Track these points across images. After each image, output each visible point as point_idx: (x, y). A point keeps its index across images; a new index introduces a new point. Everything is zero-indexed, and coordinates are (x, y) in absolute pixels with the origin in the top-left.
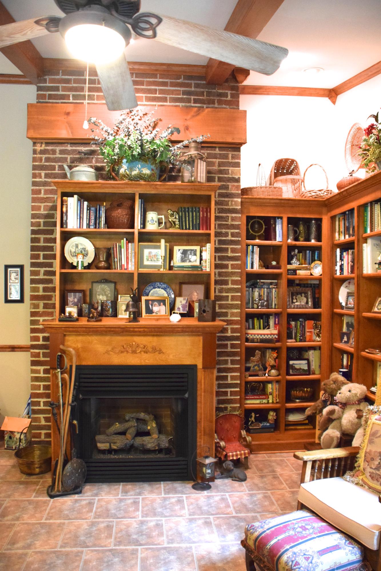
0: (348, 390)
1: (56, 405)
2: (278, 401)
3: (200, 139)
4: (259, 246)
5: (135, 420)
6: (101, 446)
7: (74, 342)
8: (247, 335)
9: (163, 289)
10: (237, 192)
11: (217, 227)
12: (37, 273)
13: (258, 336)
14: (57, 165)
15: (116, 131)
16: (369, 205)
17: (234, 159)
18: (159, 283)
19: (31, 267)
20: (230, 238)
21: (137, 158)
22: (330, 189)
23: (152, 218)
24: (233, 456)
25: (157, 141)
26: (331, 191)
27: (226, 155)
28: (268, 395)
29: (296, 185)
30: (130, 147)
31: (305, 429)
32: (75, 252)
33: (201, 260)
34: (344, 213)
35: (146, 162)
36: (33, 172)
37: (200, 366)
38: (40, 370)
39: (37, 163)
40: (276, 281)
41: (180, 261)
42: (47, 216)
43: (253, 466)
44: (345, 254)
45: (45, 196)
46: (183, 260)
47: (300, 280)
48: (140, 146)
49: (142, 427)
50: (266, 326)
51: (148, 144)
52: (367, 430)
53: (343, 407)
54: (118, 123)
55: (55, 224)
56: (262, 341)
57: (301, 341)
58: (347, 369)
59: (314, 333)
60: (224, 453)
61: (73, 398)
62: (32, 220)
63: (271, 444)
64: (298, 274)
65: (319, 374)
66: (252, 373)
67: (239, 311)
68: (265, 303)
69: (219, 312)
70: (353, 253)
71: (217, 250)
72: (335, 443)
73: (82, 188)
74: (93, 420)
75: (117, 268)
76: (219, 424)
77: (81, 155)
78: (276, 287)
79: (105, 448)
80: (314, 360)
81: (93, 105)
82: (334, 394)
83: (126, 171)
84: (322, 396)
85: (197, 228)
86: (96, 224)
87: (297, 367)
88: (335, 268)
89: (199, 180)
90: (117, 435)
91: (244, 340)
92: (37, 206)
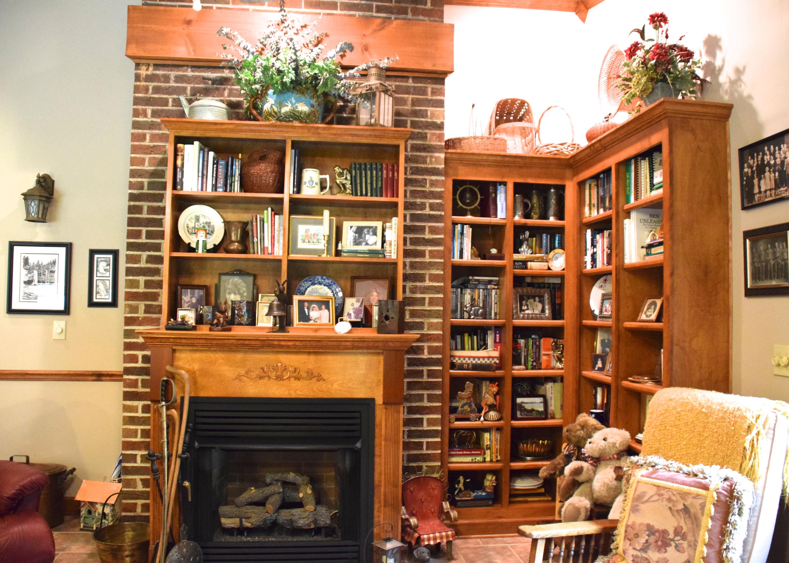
0: (603, 438)
1: (157, 456)
2: (499, 458)
3: (384, 63)
4: (472, 225)
5: (279, 484)
6: (227, 522)
7: (188, 361)
8: (452, 358)
9: (327, 286)
10: (439, 143)
11: (408, 194)
12: (136, 259)
13: (469, 360)
14: (170, 98)
15: (260, 50)
16: (633, 161)
17: (436, 95)
18: (320, 277)
19: (128, 249)
20: (427, 211)
21: (290, 87)
22: (576, 142)
23: (311, 177)
24: (429, 540)
25: (320, 63)
26: (578, 145)
27: (423, 88)
28: (484, 449)
29: (527, 138)
30: (279, 72)
31: (540, 501)
32: (194, 228)
33: (383, 242)
34: (596, 177)
35: (303, 93)
36: (135, 107)
37: (379, 400)
38: (137, 406)
39: (140, 95)
40: (497, 279)
41: (352, 244)
42: (154, 174)
43: (461, 556)
44: (598, 237)
45: (152, 144)
46: (357, 242)
47: (533, 276)
48: (294, 69)
49: (291, 495)
50: (483, 345)
51: (306, 67)
52: (628, 492)
53: (595, 464)
54: (263, 38)
55: (163, 186)
56: (475, 367)
57: (533, 368)
58: (602, 409)
59: (554, 356)
60: (416, 535)
61: (184, 446)
62: (132, 180)
63: (488, 524)
64: (529, 268)
65: (562, 418)
66: (460, 416)
67: (441, 320)
68: (481, 311)
69: (410, 322)
70: (610, 235)
71: (407, 229)
72: (583, 515)
73: (205, 130)
74: (215, 482)
75: (258, 252)
76: (409, 491)
77: (207, 83)
78: (496, 287)
79: (232, 526)
80: (553, 398)
81: (227, 11)
82: (582, 445)
83: (273, 106)
84: (565, 449)
85: (378, 193)
86: (227, 185)
87: (528, 407)
88: (584, 259)
89: (381, 122)
90: (253, 506)
91: (448, 366)
92: (139, 158)
